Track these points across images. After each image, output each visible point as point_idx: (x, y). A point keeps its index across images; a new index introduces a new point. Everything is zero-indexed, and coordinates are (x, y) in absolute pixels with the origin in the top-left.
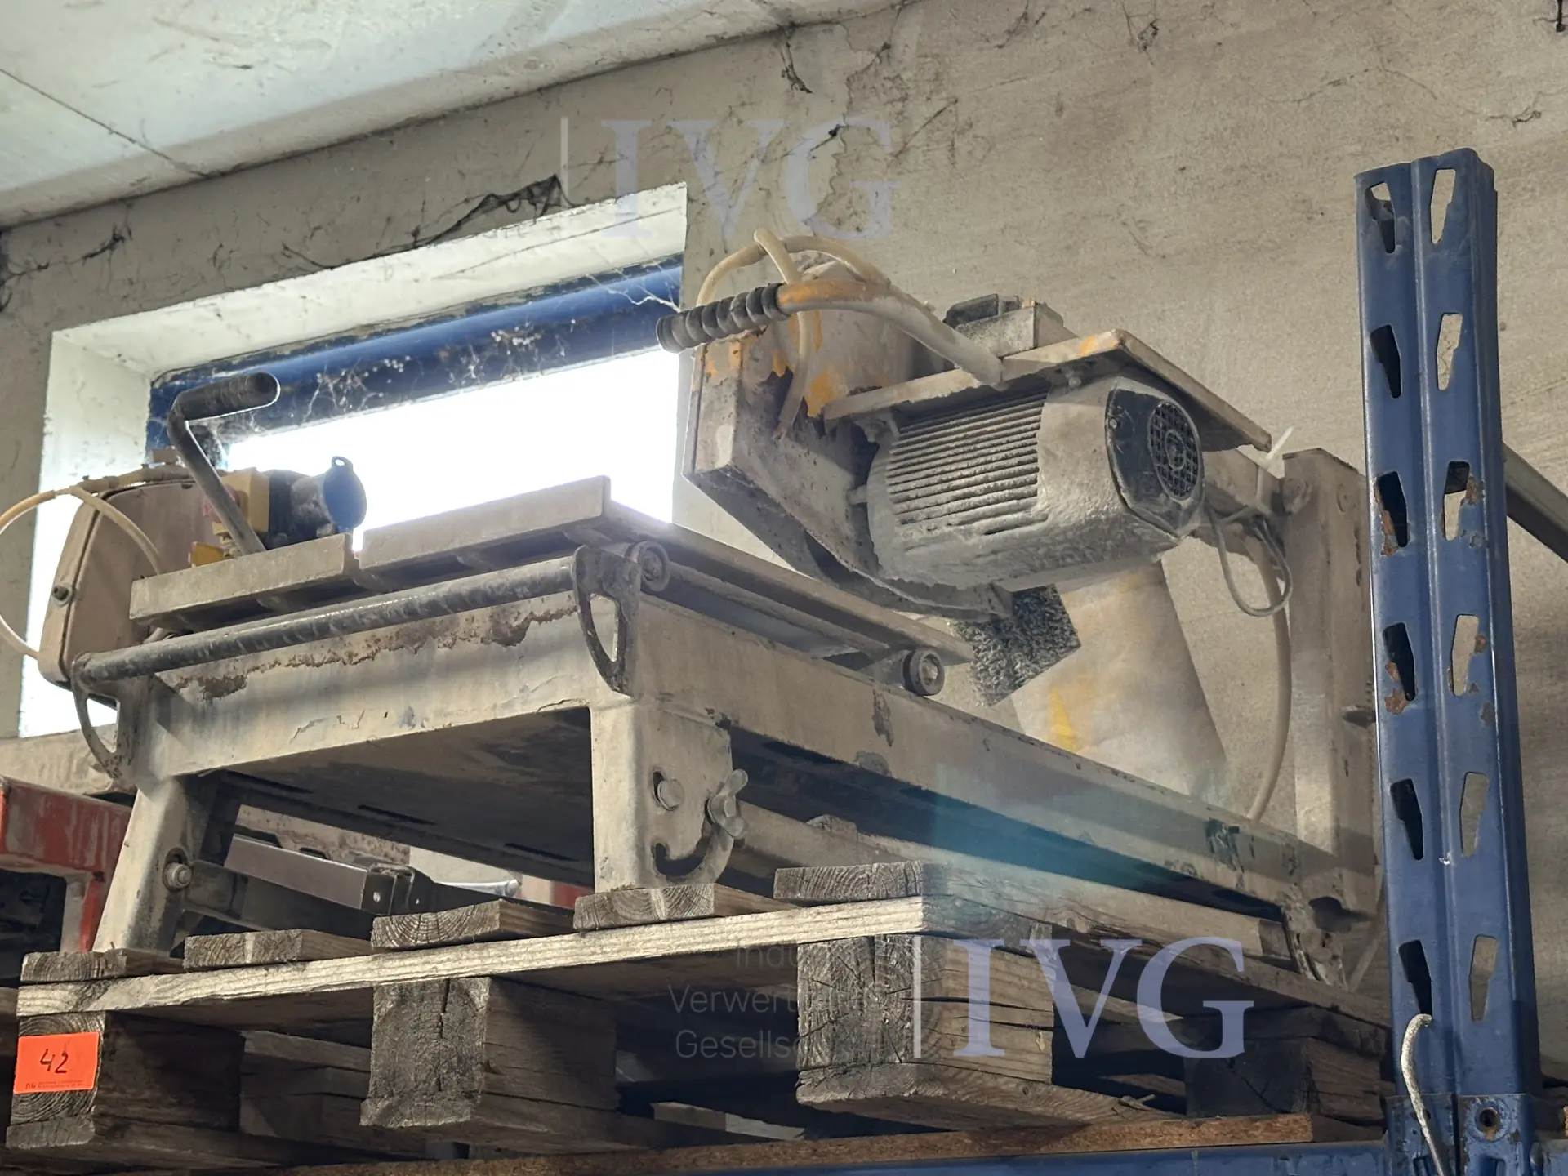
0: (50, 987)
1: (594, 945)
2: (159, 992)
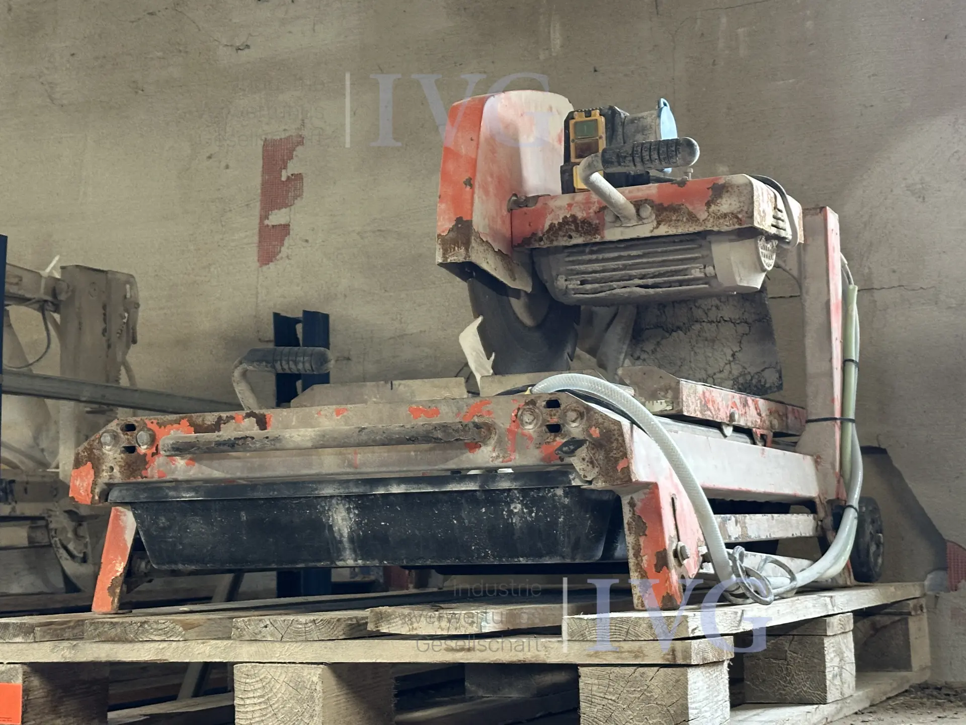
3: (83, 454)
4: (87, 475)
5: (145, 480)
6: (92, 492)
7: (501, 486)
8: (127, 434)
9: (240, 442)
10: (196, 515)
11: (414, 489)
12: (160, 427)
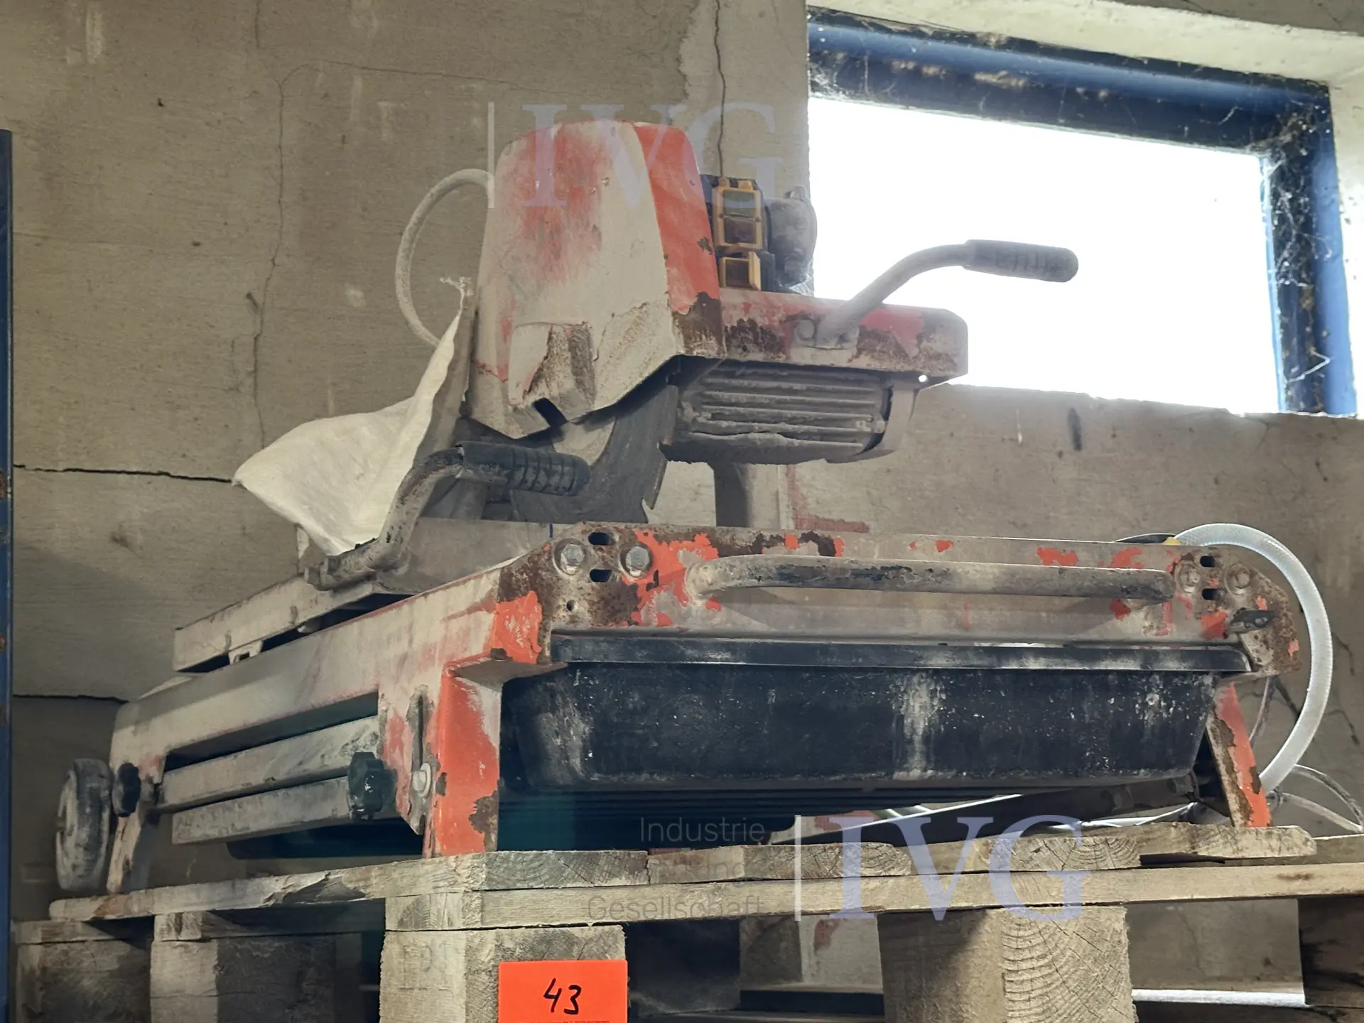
3: (519, 577)
4: (527, 616)
5: (633, 627)
6: (540, 642)
7: (1168, 667)
8: (601, 550)
9: (891, 574)
10: (694, 691)
11: (1056, 665)
12: (660, 543)
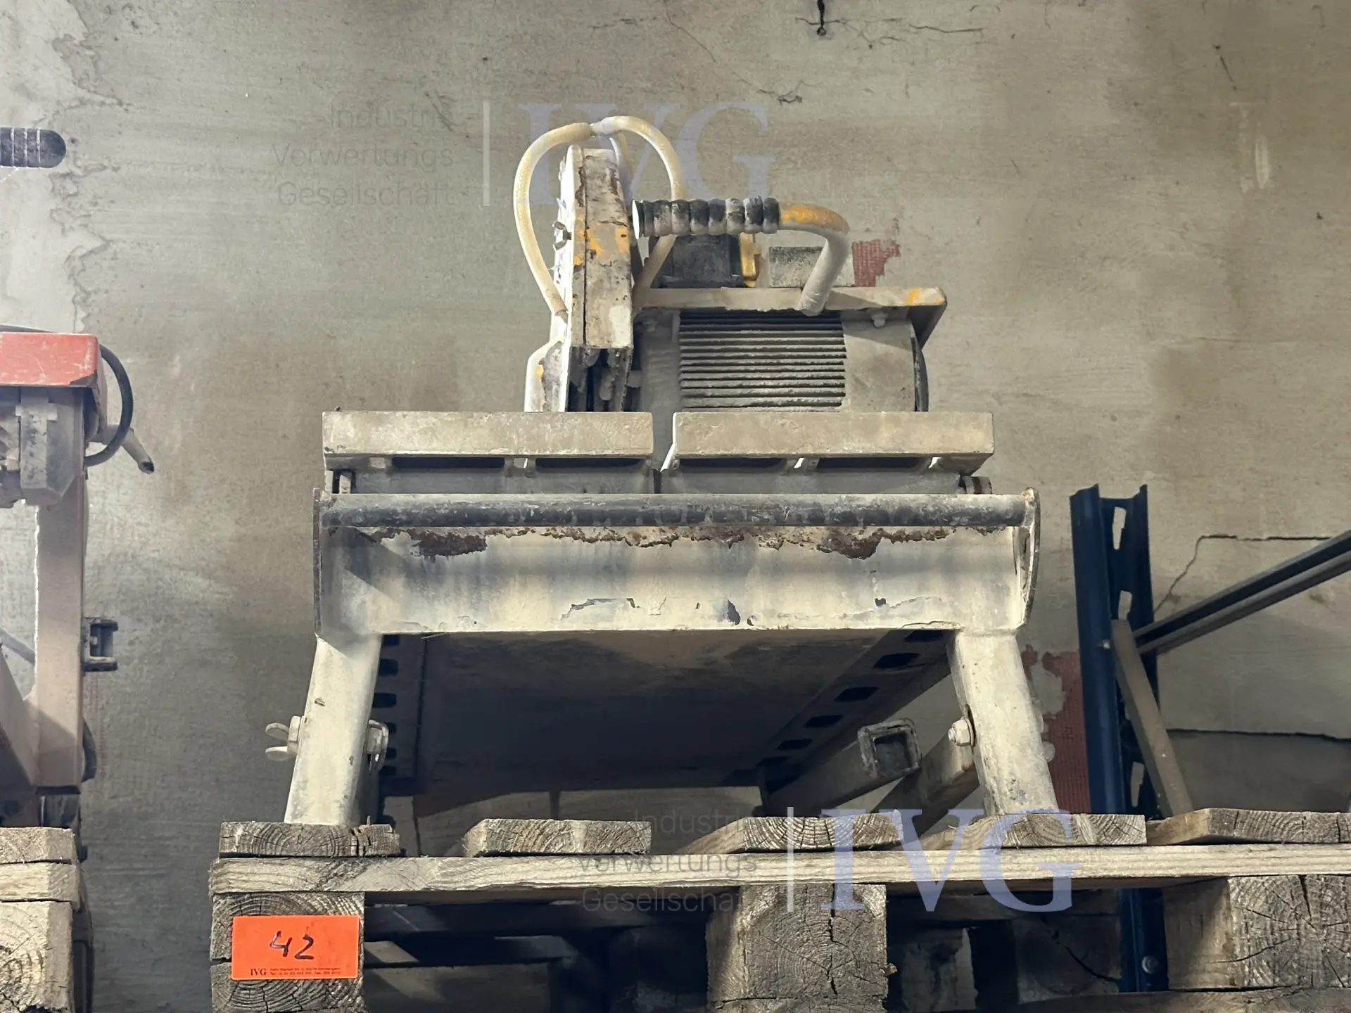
0: (278, 861)
1: (1011, 863)
2: (445, 875)
